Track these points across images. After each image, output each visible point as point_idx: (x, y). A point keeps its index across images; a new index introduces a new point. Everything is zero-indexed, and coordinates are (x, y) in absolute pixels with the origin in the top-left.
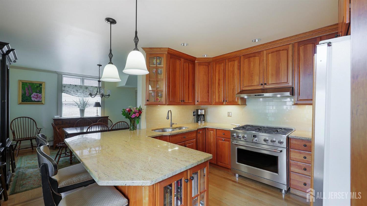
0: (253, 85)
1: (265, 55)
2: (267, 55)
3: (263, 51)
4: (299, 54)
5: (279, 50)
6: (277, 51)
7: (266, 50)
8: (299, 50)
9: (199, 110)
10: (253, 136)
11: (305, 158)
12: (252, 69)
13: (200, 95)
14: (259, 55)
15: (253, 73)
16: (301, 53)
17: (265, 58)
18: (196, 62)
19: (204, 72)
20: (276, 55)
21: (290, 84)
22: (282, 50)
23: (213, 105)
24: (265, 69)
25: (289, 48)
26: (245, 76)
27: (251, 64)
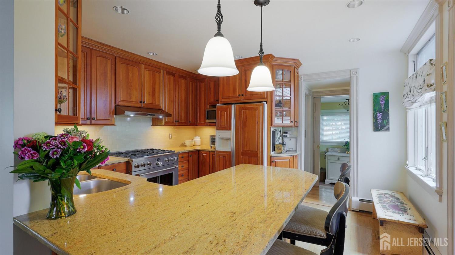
0: (131, 100)
1: (143, 69)
2: (145, 70)
3: (141, 64)
6: (152, 71)
7: (144, 64)
8: (166, 78)
11: (182, 167)
12: (131, 80)
14: (138, 67)
15: (131, 86)
16: (167, 81)
17: (143, 74)
22: (156, 72)
26: (122, 86)
27: (130, 73)
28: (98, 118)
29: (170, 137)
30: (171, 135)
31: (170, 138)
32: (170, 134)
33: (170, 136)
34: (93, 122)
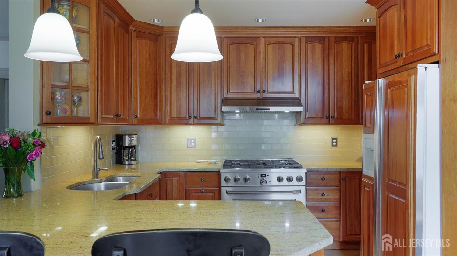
0: (244, 91)
1: (263, 44)
2: (267, 45)
3: (259, 38)
4: (306, 54)
5: (283, 43)
6: (279, 43)
7: (264, 37)
8: (306, 49)
9: (127, 136)
10: (260, 176)
11: (323, 195)
12: (243, 64)
13: (141, 103)
14: (255, 44)
15: (245, 71)
16: (309, 53)
17: (263, 51)
18: (131, 28)
19: (148, 55)
20: (279, 49)
21: (297, 95)
22: (286, 42)
23: (166, 124)
24: (263, 67)
25: (295, 41)
26: (230, 74)
27: (242, 55)
28: (201, 117)
29: (334, 144)
30: (335, 141)
31: (333, 146)
32: (333, 139)
33: (333, 142)
34: (196, 121)
